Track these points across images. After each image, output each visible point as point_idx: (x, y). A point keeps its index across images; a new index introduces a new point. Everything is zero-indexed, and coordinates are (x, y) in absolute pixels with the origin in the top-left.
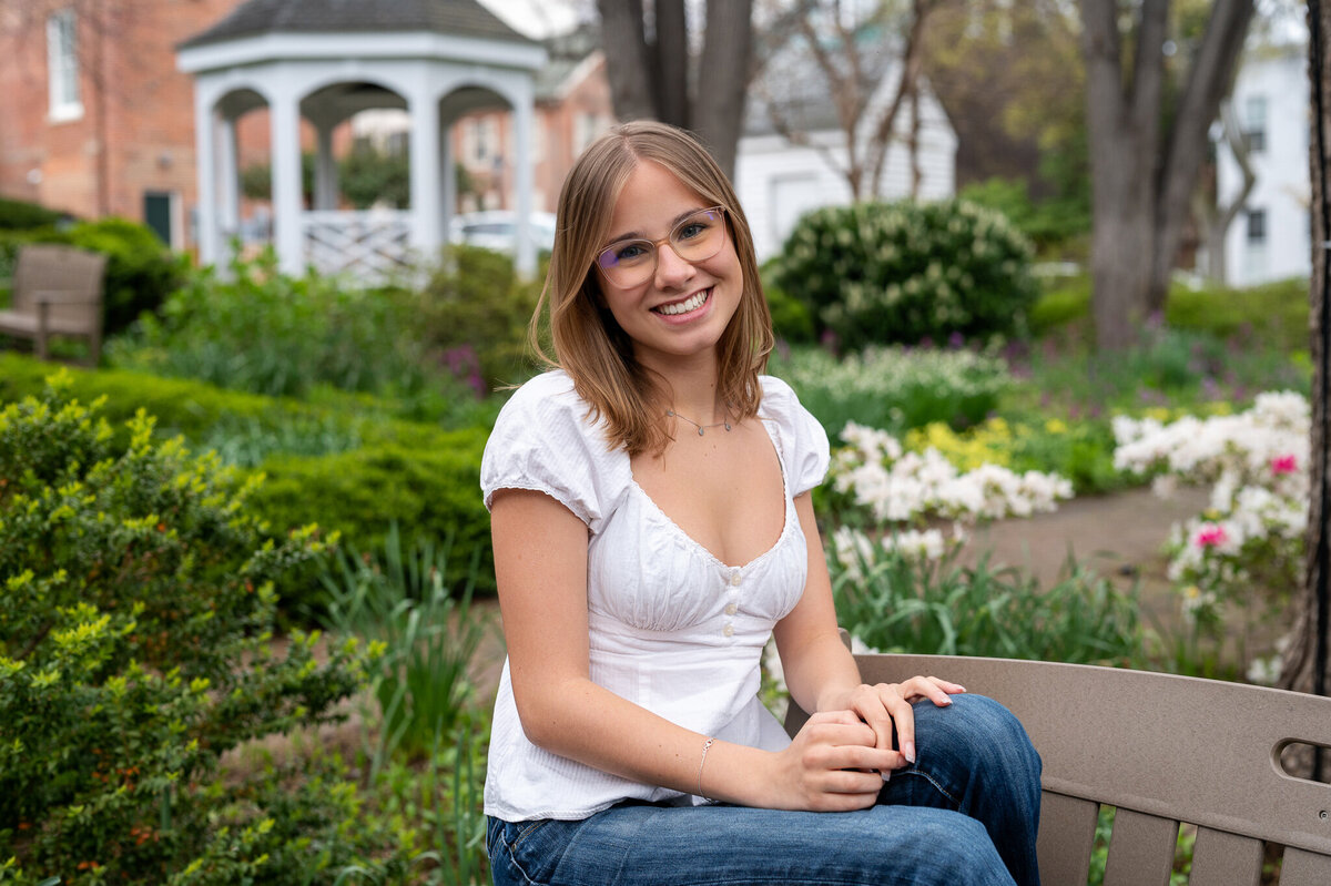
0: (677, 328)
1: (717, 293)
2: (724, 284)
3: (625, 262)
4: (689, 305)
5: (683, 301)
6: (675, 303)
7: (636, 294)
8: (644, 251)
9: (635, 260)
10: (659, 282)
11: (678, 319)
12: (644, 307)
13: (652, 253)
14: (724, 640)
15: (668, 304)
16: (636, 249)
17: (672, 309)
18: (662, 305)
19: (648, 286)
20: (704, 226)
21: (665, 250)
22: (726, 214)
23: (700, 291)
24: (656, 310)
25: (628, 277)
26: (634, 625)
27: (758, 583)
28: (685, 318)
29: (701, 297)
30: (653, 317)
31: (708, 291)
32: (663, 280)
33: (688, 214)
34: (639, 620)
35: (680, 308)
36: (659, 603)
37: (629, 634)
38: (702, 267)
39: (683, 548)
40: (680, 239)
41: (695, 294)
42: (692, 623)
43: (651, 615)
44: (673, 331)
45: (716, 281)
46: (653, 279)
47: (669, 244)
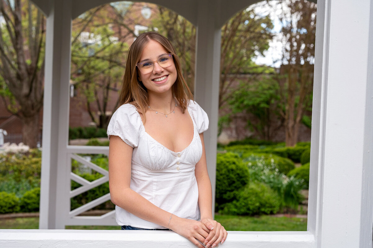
0: (158, 85)
1: (169, 76)
2: (172, 74)
3: (145, 67)
4: (162, 79)
5: (160, 78)
6: (158, 78)
7: (148, 76)
8: (151, 64)
9: (148, 66)
10: (154, 72)
11: (159, 83)
12: (150, 79)
13: (153, 64)
14: (177, 171)
15: (156, 78)
16: (149, 63)
17: (157, 80)
18: (155, 79)
19: (151, 73)
20: (167, 59)
21: (156, 64)
22: (173, 56)
23: (165, 76)
24: (153, 80)
25: (146, 71)
26: (150, 169)
27: (185, 156)
28: (160, 82)
29: (165, 77)
30: (152, 82)
31: (167, 76)
32: (155, 71)
33: (163, 55)
34: (151, 168)
35: (160, 80)
36: (156, 163)
37: (150, 172)
38: (166, 69)
39: (160, 148)
40: (160, 61)
41: (164, 76)
42: (166, 168)
43: (154, 166)
44: (158, 86)
45: (170, 73)
46: (152, 71)
47: (157, 62)
